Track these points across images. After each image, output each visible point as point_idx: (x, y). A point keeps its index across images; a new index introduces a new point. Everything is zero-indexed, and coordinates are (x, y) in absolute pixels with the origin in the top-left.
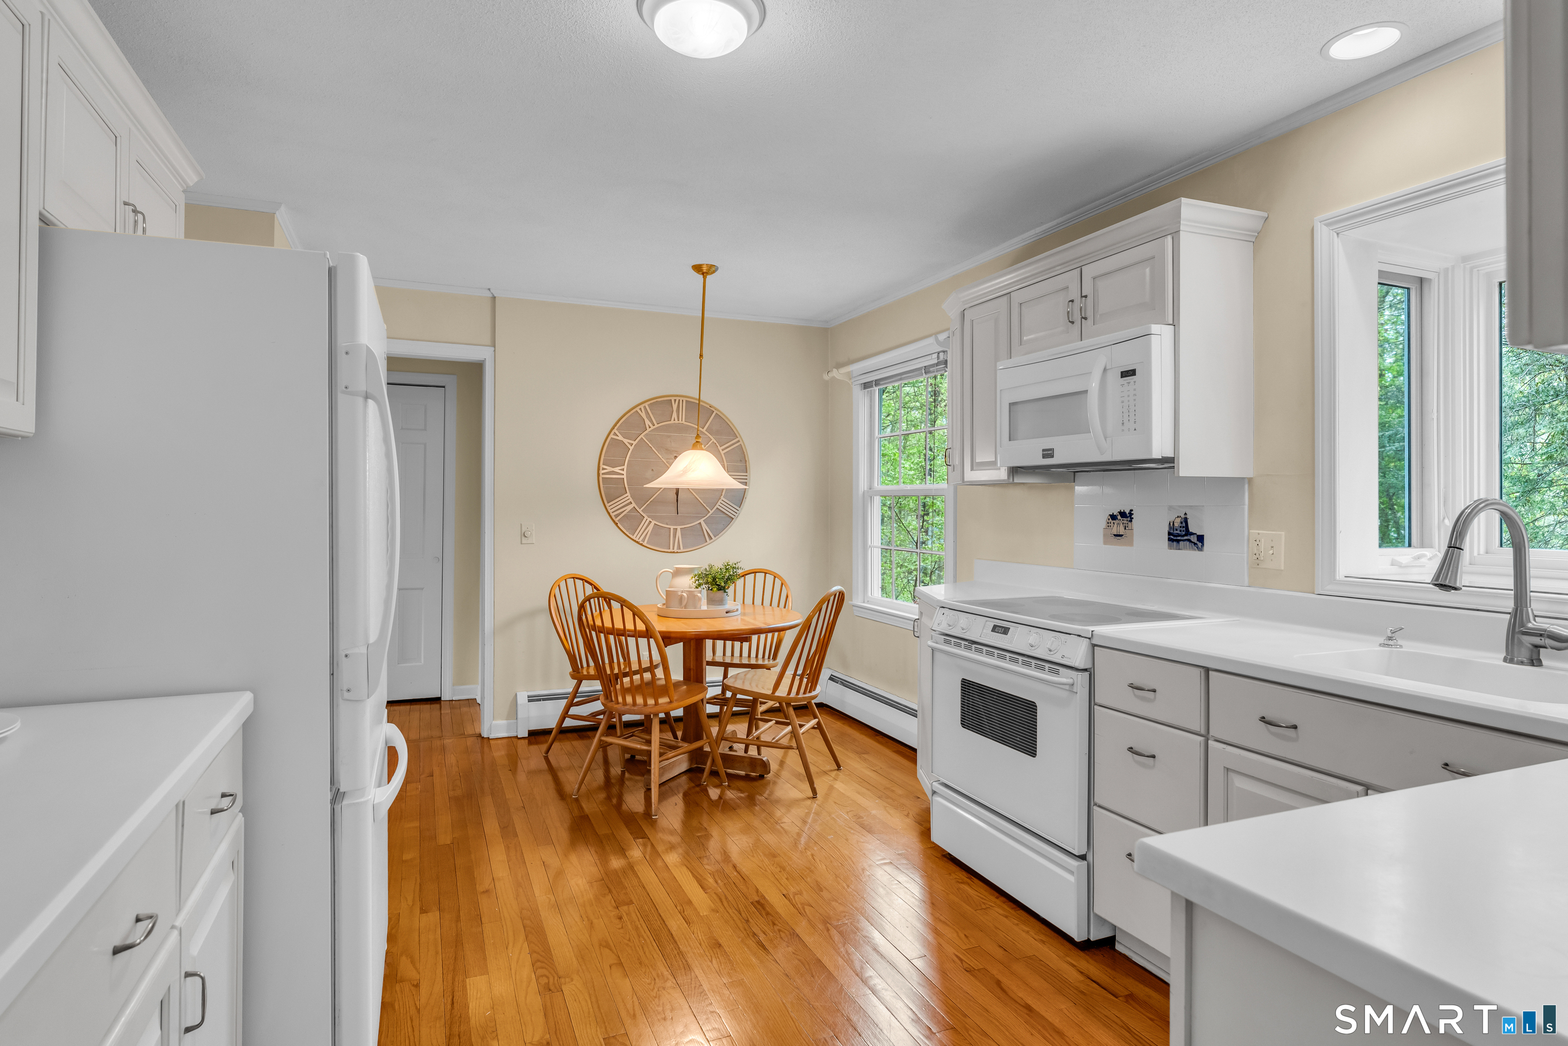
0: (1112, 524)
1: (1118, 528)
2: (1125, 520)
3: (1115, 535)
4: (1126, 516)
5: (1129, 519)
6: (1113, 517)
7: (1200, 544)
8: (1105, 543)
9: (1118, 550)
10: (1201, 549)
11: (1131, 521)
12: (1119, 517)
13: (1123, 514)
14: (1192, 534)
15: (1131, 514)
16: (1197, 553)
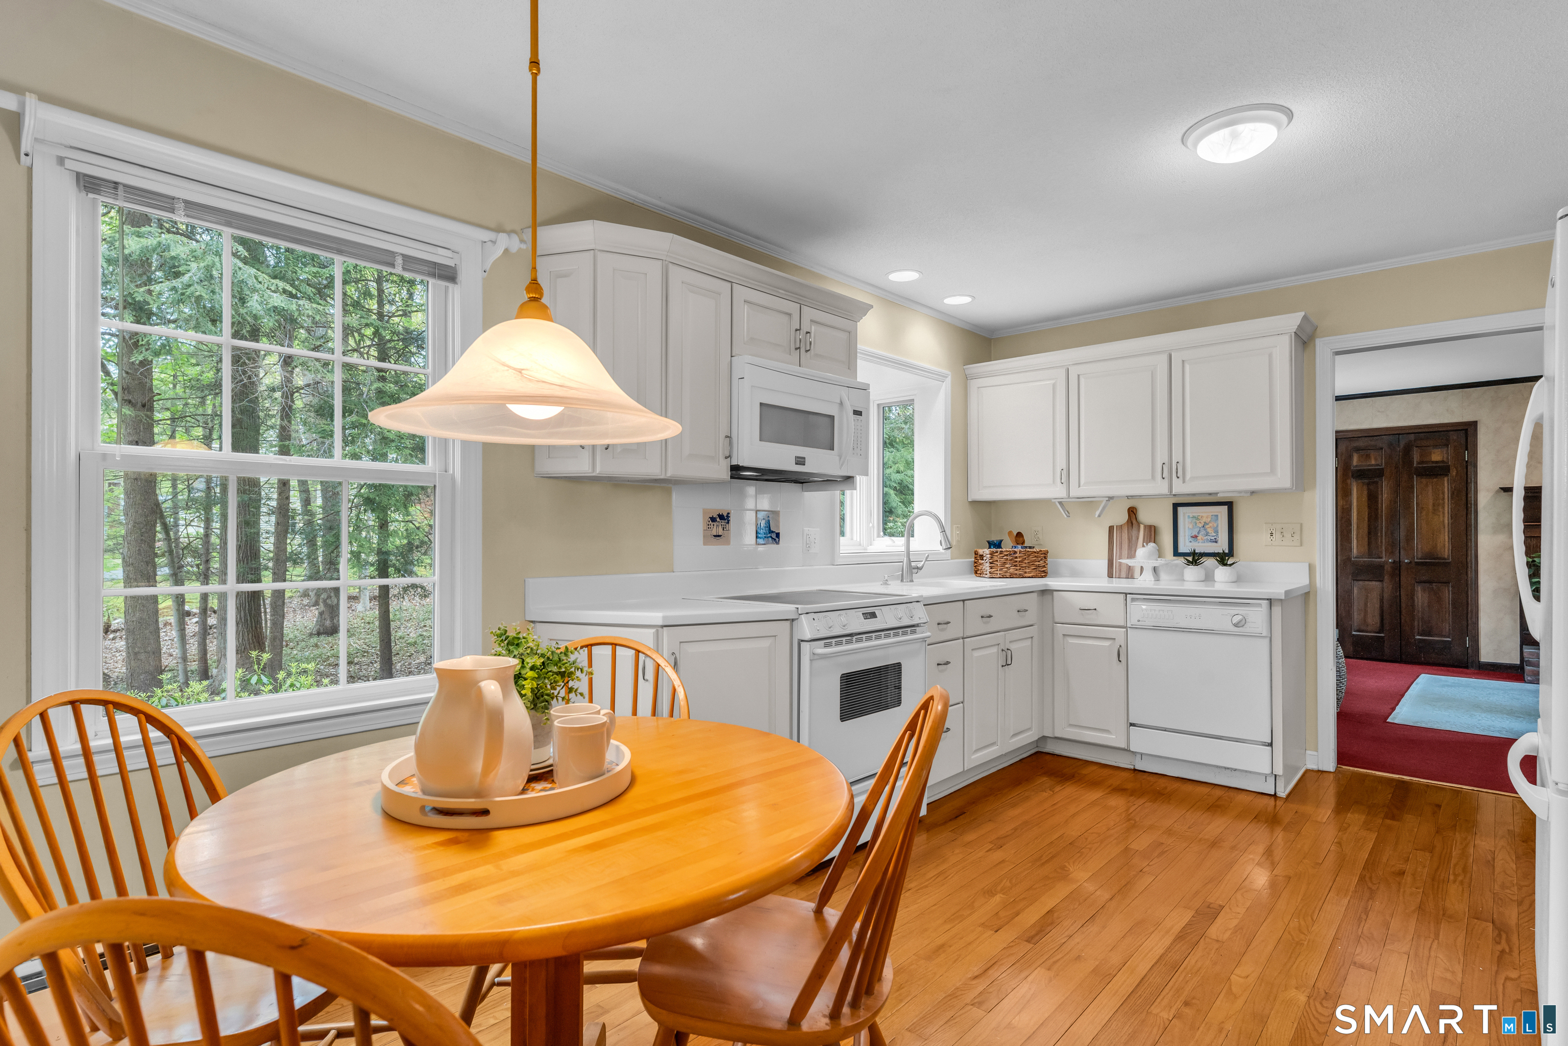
0: (712, 526)
1: (717, 529)
2: (724, 523)
3: (715, 536)
4: (724, 518)
5: (726, 521)
6: (713, 519)
7: (777, 539)
8: (705, 544)
9: (716, 550)
10: (778, 543)
11: (728, 523)
12: (718, 520)
13: (721, 517)
14: (773, 532)
15: (728, 516)
16: (775, 546)
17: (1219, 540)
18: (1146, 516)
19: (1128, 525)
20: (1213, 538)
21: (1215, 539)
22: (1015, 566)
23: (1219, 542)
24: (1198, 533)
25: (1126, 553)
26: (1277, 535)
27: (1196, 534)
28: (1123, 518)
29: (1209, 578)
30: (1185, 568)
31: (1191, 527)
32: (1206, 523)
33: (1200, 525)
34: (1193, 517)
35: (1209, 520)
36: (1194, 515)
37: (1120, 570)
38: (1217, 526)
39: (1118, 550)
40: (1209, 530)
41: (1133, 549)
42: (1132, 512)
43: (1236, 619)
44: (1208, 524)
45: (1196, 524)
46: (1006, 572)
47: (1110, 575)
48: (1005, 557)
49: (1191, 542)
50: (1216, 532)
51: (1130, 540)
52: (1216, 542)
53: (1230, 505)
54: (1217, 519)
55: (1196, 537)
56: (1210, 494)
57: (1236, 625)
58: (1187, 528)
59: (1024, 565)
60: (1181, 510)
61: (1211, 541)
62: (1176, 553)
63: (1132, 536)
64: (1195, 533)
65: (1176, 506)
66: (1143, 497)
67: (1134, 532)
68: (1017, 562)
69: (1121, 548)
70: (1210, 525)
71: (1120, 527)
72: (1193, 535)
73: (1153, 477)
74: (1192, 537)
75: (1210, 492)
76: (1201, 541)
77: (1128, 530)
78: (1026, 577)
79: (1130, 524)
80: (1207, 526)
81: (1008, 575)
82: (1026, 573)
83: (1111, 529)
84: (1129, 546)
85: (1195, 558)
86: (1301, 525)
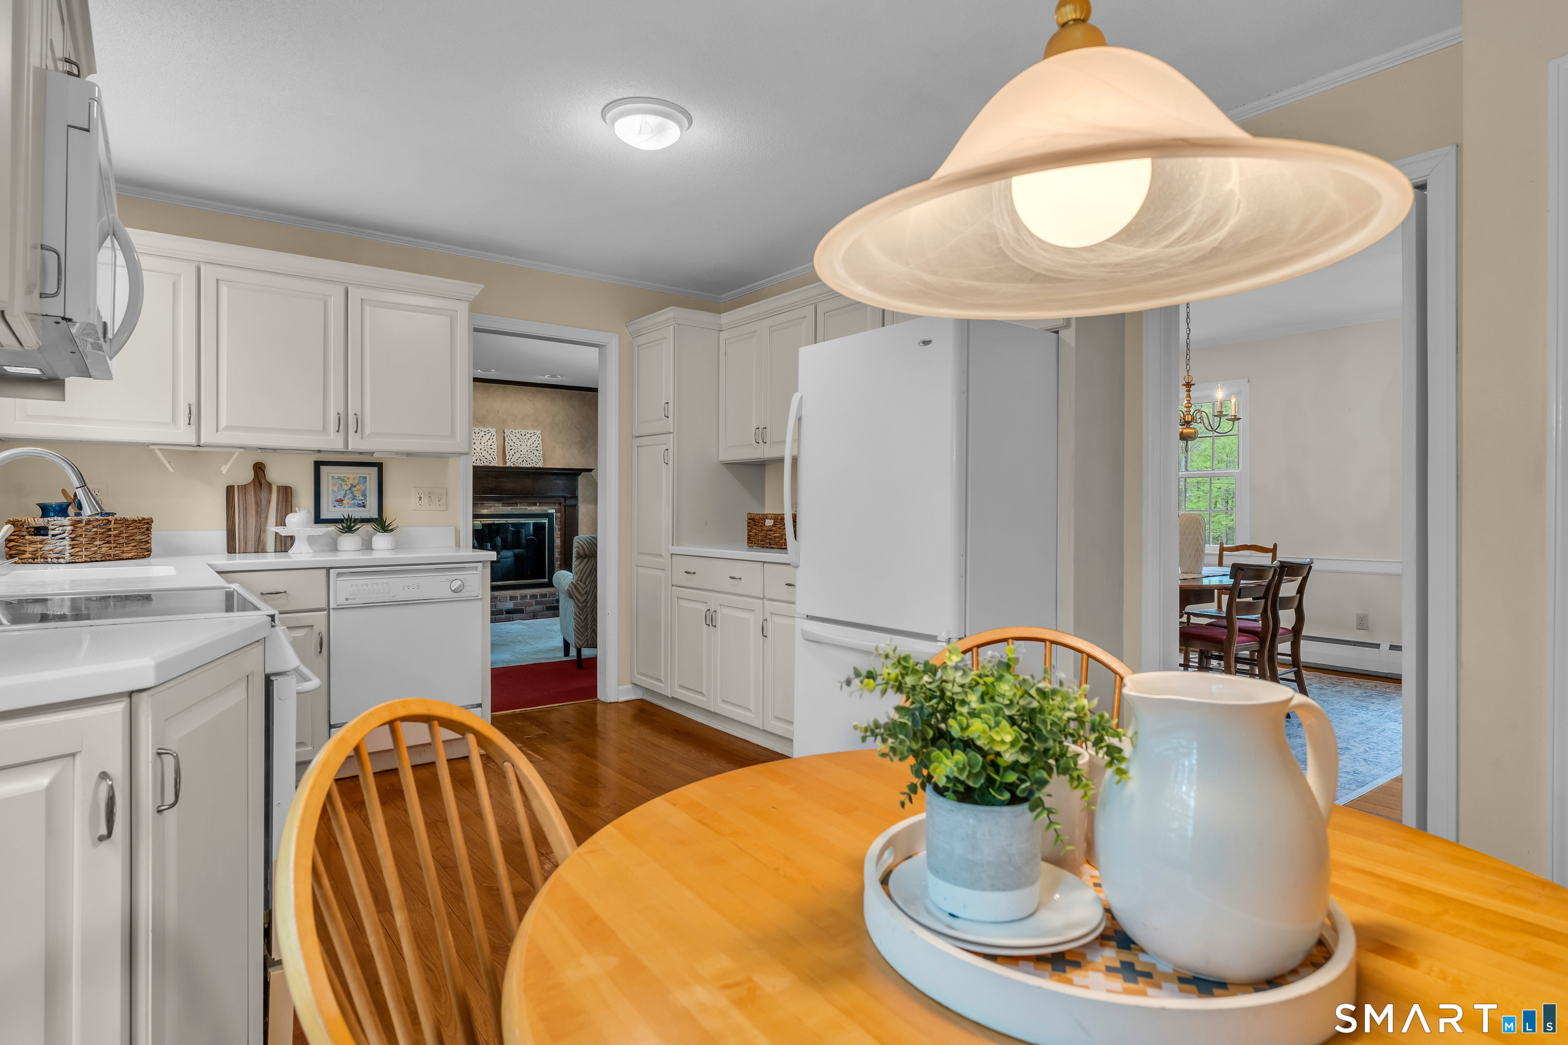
17: (368, 504)
18: (276, 475)
19: (254, 485)
20: (361, 502)
21: (363, 503)
22: (108, 542)
23: (368, 506)
24: (344, 496)
25: (254, 520)
26: (425, 500)
27: (342, 498)
28: (247, 476)
29: (368, 546)
30: (340, 535)
31: (335, 489)
32: (353, 486)
33: (347, 488)
34: (339, 478)
35: (357, 481)
36: (340, 475)
37: (246, 543)
38: (366, 489)
39: (242, 517)
40: (357, 494)
41: (263, 516)
42: (259, 468)
43: (455, 586)
44: (355, 487)
45: (342, 486)
46: (95, 553)
47: (231, 549)
48: (95, 530)
49: (335, 506)
50: (365, 495)
51: (258, 504)
52: (364, 507)
53: (379, 466)
54: (365, 482)
55: (341, 501)
56: (361, 453)
57: (454, 591)
58: (330, 491)
59: (122, 541)
60: (324, 469)
61: (359, 505)
62: (318, 520)
63: (261, 500)
64: (339, 496)
65: (318, 465)
66: (278, 451)
67: (264, 495)
68: (110, 536)
69: (246, 515)
70: (358, 487)
71: (243, 488)
72: (338, 498)
73: (325, 428)
74: (336, 501)
75: (360, 451)
76: (347, 506)
77: (255, 491)
78: (123, 559)
79: (258, 484)
80: (354, 489)
81: (98, 557)
82: (123, 552)
83: (230, 490)
84: (257, 511)
85: (348, 525)
86: (447, 489)
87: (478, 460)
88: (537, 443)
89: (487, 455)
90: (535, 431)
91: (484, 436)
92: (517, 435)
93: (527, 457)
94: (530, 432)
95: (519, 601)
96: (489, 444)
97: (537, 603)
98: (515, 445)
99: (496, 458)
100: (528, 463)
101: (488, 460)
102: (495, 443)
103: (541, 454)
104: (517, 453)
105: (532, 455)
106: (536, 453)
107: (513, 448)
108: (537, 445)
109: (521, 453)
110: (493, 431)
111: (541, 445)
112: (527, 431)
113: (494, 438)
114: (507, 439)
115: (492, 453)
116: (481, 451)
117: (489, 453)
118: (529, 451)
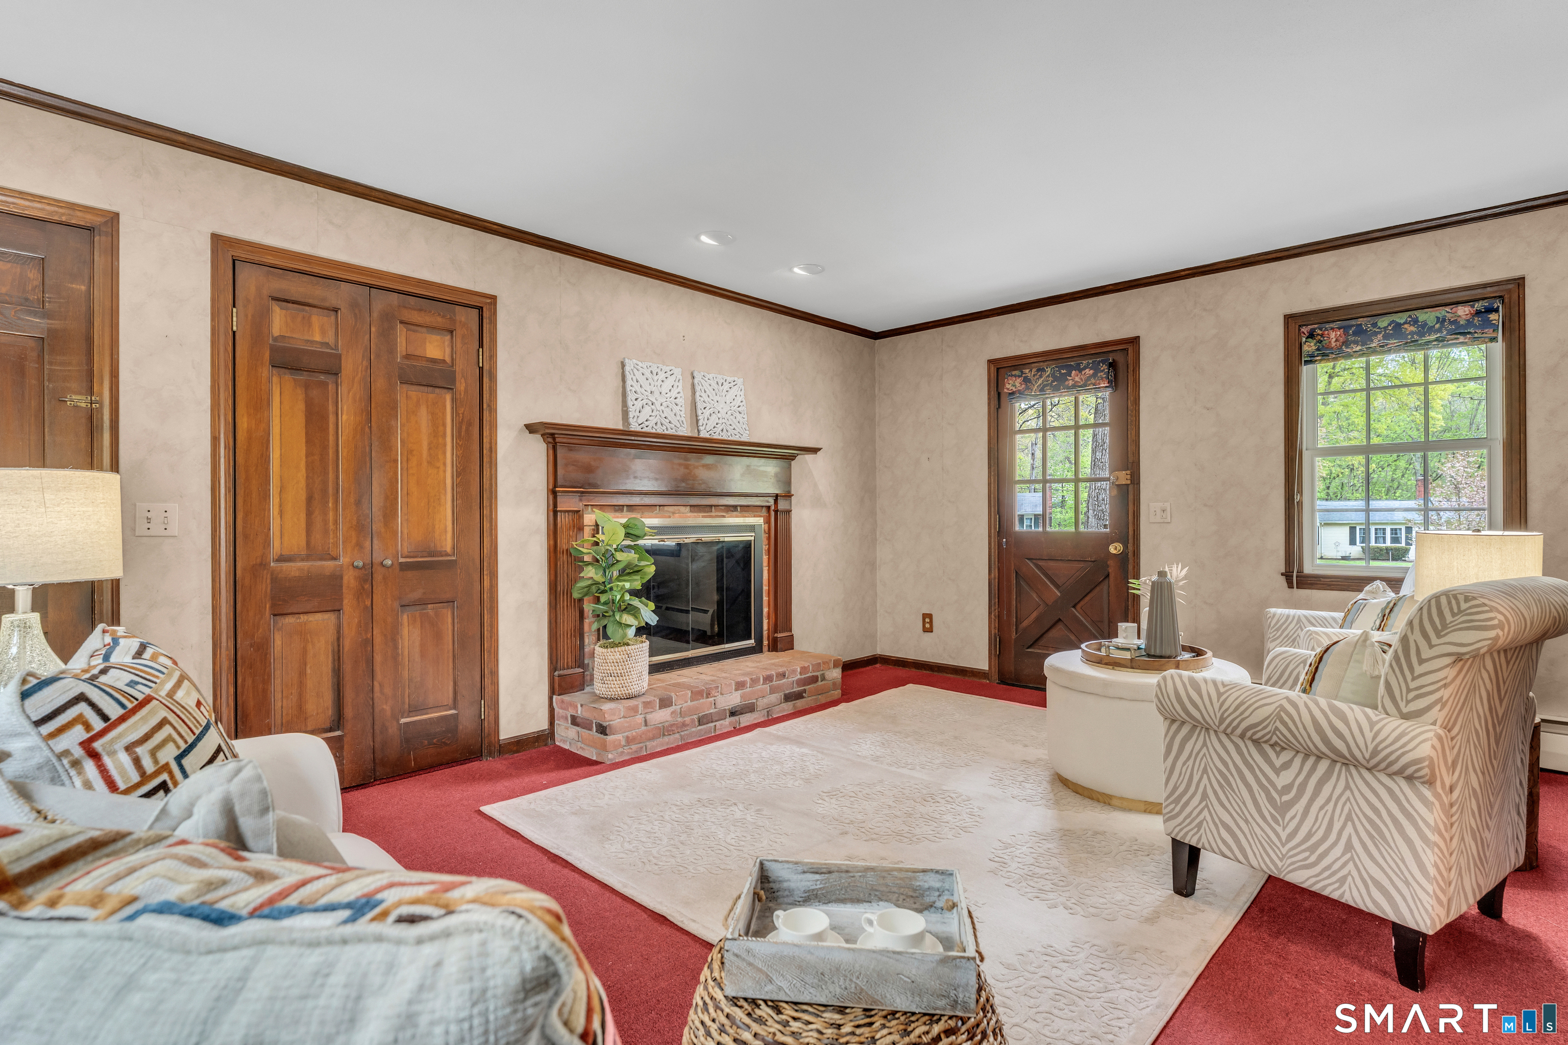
87: (659, 424)
88: (739, 399)
89: (671, 417)
90: (736, 379)
91: (665, 379)
92: (711, 382)
93: (728, 423)
94: (729, 379)
95: (748, 689)
96: (673, 397)
97: (773, 691)
98: (709, 400)
99: (685, 422)
100: (729, 434)
101: (673, 426)
102: (682, 394)
103: (746, 419)
104: (714, 416)
105: (734, 420)
106: (739, 417)
107: (708, 406)
108: (739, 403)
109: (719, 415)
110: (677, 371)
111: (744, 403)
112: (725, 377)
113: (680, 384)
114: (698, 388)
115: (678, 413)
116: (662, 408)
117: (674, 411)
118: (729, 413)
